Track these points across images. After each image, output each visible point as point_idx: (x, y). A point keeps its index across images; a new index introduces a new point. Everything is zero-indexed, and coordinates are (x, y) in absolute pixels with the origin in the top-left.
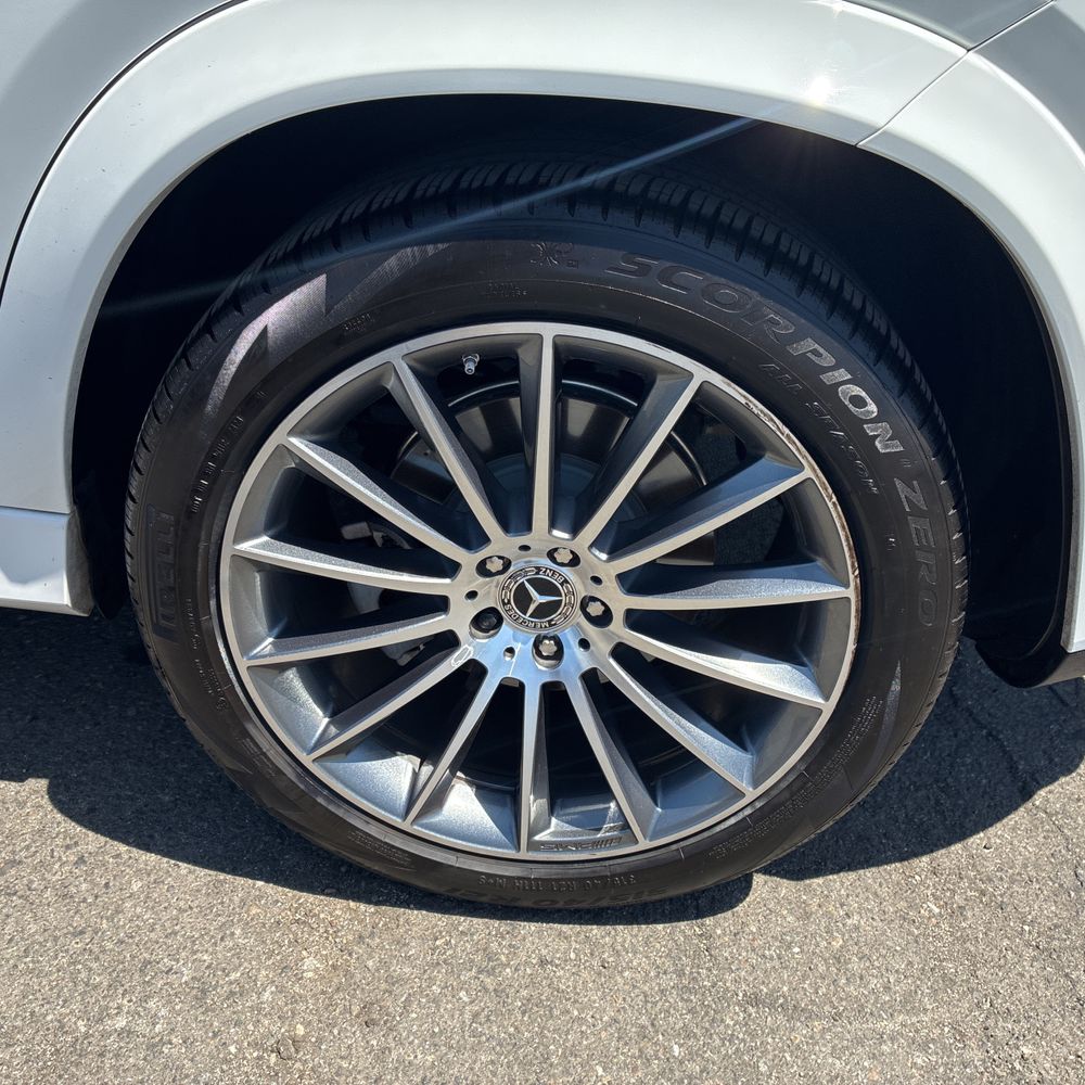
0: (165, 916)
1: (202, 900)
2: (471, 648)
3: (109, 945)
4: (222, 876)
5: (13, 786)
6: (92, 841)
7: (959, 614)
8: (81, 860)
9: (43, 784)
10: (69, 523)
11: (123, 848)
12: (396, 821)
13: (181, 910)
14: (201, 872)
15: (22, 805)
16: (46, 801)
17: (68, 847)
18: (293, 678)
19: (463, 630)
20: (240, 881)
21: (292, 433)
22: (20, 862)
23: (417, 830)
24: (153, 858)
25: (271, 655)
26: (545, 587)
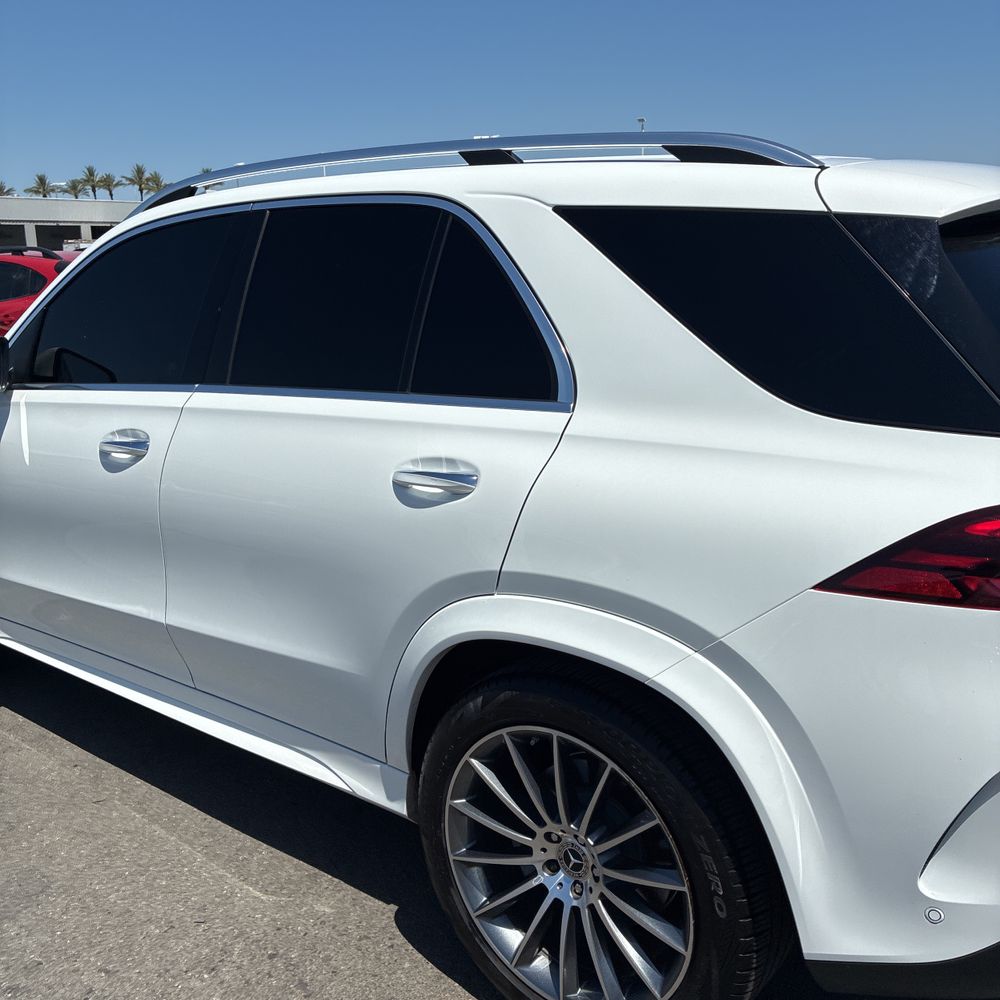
0: (410, 982)
1: (429, 982)
2: (543, 877)
3: (383, 985)
4: (443, 975)
5: (385, 905)
6: (401, 939)
7: (747, 918)
8: (392, 946)
9: (397, 908)
10: (409, 779)
11: (411, 947)
12: (507, 962)
13: (418, 982)
14: (436, 970)
15: (383, 914)
16: (393, 916)
17: (390, 939)
18: (476, 872)
19: (539, 867)
20: (450, 980)
21: (471, 756)
22: (369, 938)
23: (515, 971)
24: (420, 956)
25: (464, 856)
26: (577, 856)
